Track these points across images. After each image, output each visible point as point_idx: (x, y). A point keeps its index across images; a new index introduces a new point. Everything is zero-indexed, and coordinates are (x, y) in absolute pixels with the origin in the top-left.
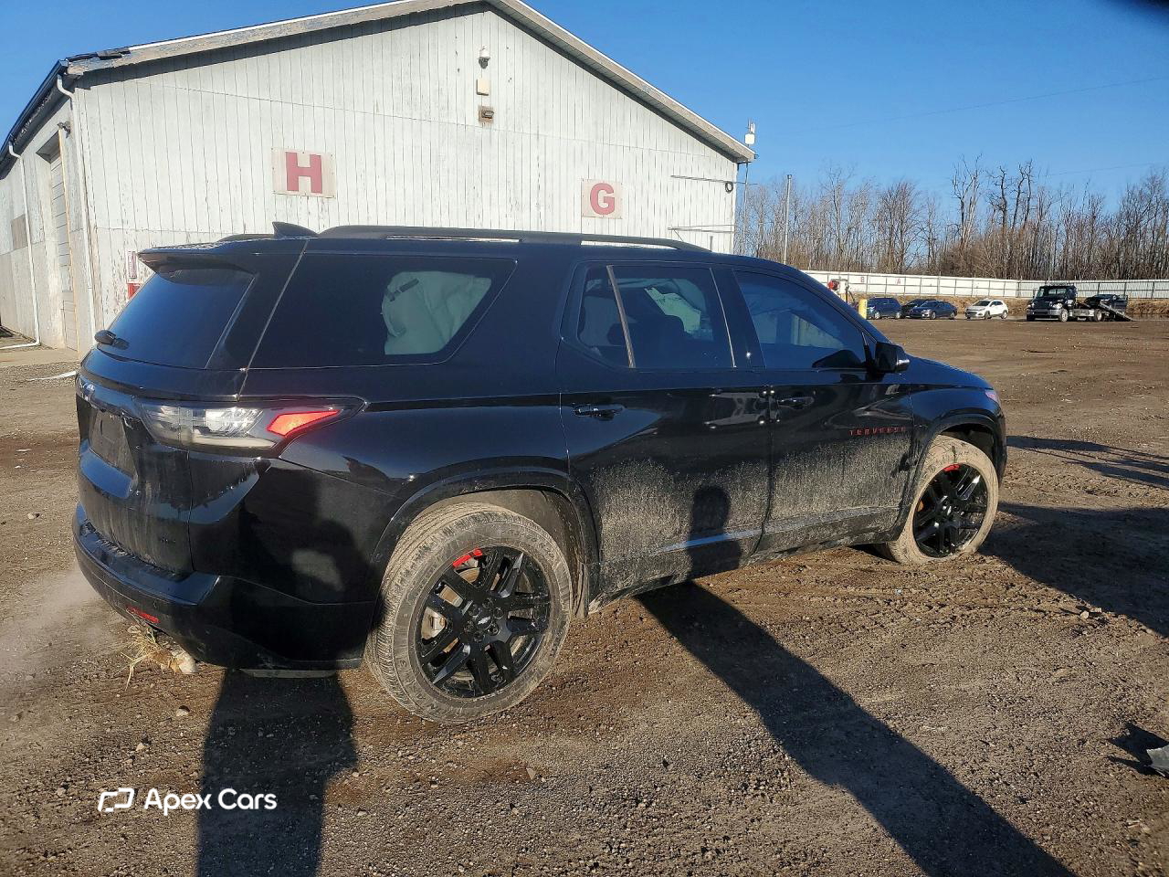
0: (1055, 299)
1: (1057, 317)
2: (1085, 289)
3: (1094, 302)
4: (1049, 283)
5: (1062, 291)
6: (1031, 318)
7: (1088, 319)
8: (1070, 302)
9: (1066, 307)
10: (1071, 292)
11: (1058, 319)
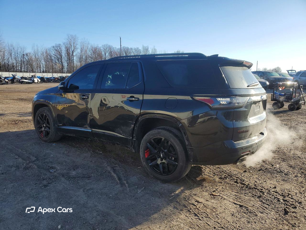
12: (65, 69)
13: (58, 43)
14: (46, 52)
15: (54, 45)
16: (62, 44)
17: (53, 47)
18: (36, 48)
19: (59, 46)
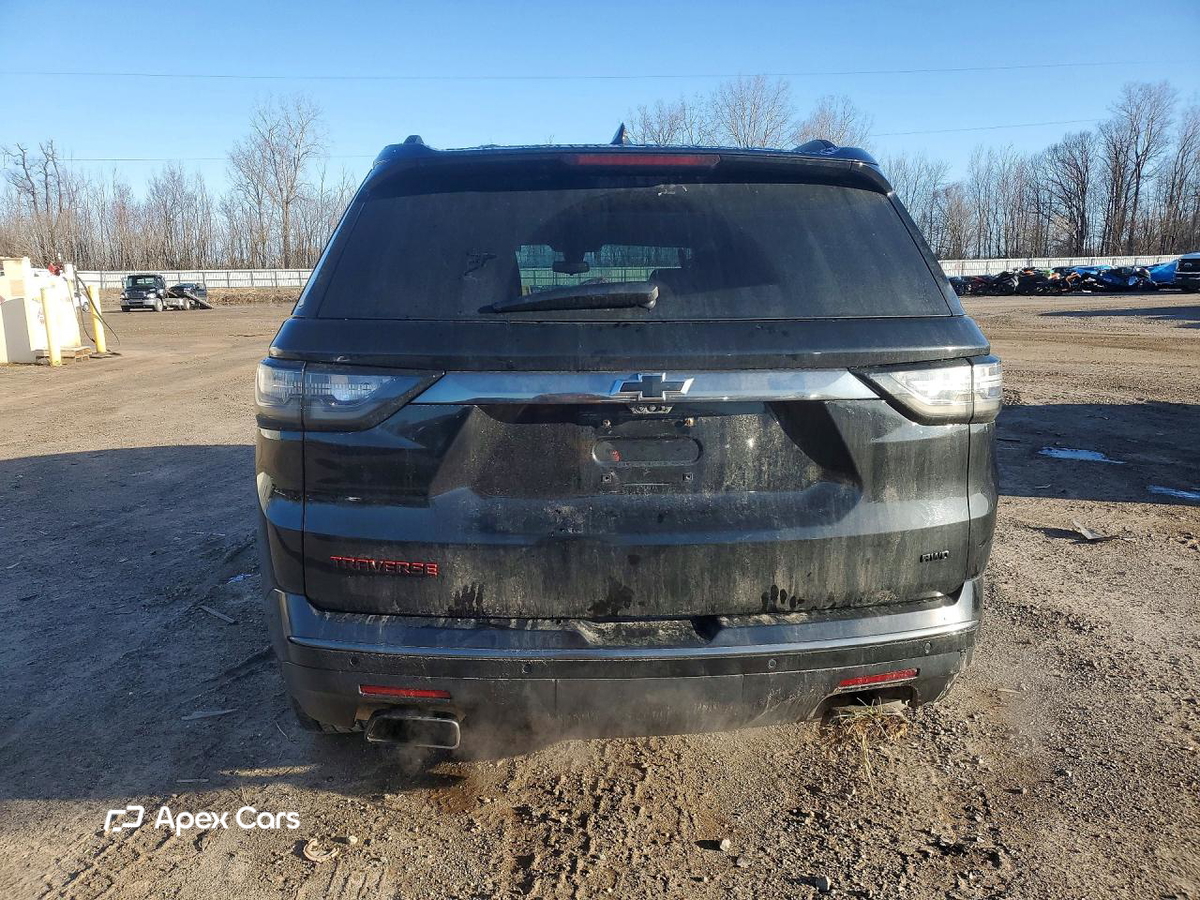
0: (147, 288)
1: (152, 307)
2: (171, 279)
3: (179, 291)
4: (136, 273)
5: (149, 281)
6: (126, 309)
7: (176, 308)
8: (161, 291)
9: (159, 296)
10: (159, 282)
11: (154, 308)
12: (1095, 240)
13: (1076, 130)
14: (1020, 175)
15: (1059, 141)
16: (1095, 131)
17: (1055, 150)
18: (983, 163)
19: (1082, 140)
